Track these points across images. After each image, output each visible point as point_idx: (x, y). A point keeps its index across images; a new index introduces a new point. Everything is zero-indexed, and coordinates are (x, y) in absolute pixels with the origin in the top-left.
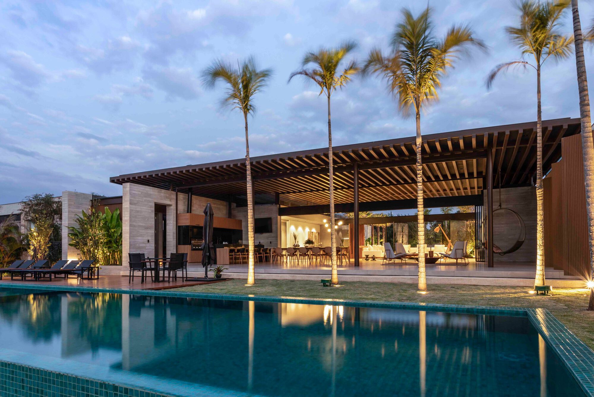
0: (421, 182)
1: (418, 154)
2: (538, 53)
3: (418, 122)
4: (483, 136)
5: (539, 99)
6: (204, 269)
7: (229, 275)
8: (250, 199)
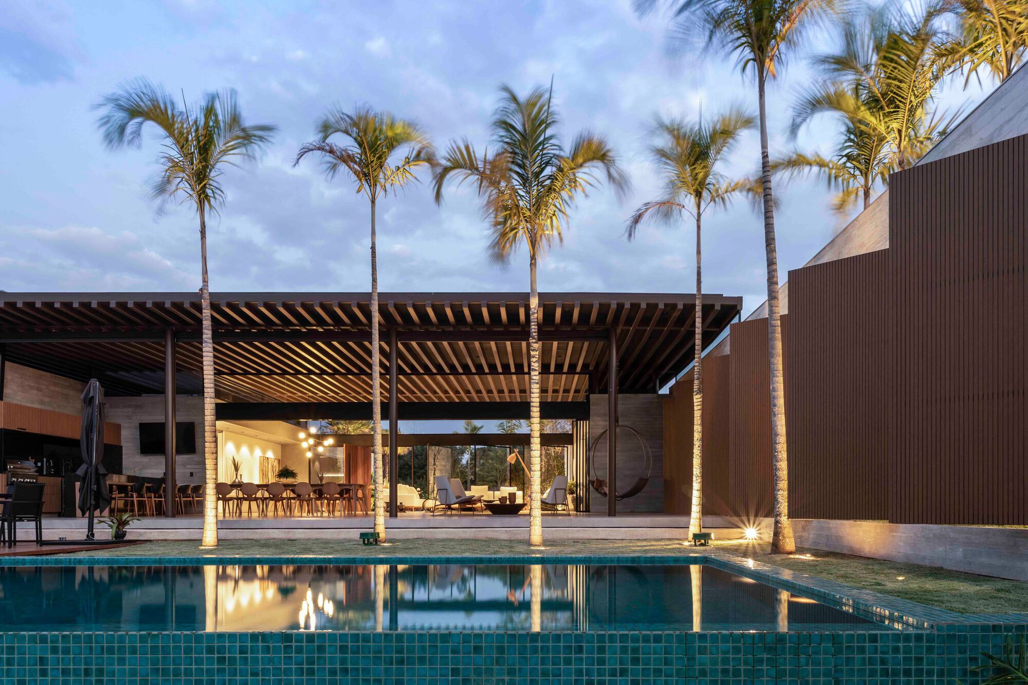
0: (536, 370)
1: (532, 324)
2: (698, 194)
3: (533, 271)
4: (592, 306)
5: (699, 262)
6: (85, 521)
7: (141, 534)
8: (209, 377)
